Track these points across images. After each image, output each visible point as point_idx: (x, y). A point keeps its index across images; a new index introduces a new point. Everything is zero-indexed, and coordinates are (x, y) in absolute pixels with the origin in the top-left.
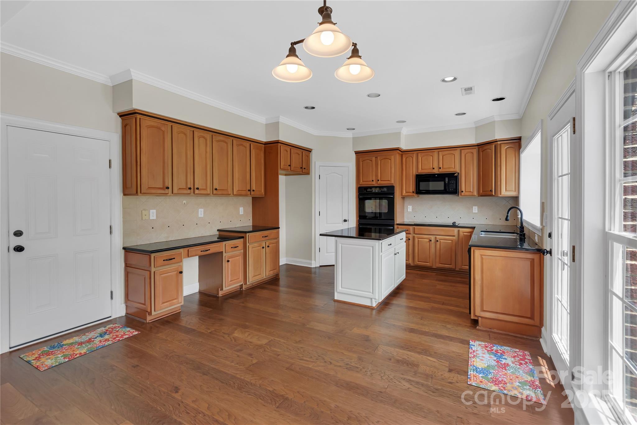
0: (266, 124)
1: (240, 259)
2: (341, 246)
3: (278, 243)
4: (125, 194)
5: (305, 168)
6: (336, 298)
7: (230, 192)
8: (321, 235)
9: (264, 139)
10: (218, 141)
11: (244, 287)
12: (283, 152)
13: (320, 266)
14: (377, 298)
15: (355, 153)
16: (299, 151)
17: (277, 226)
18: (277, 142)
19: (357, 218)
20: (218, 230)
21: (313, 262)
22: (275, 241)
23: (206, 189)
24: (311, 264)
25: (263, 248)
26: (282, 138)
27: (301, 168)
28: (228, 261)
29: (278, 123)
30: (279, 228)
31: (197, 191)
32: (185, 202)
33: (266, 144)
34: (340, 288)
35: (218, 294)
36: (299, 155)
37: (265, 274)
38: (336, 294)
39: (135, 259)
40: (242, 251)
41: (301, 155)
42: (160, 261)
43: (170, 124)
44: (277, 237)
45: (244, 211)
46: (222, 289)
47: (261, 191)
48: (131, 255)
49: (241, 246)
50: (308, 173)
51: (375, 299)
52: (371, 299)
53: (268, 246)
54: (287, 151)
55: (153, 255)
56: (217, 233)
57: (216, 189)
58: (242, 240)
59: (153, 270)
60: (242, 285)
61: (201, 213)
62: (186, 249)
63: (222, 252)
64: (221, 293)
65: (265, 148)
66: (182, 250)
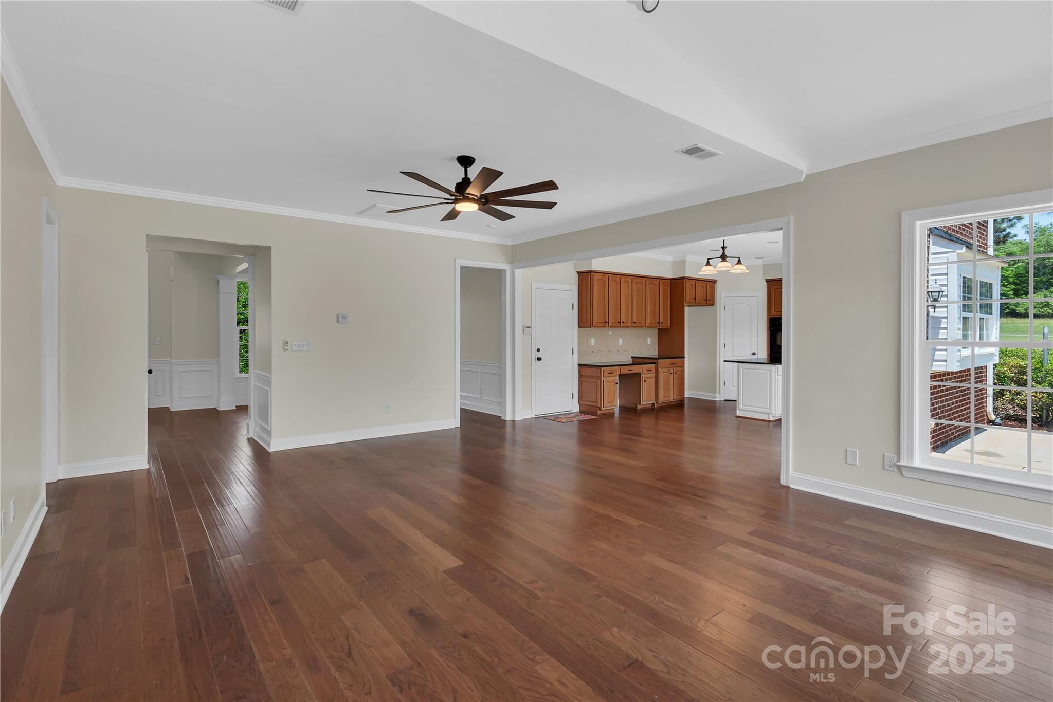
0: (673, 262)
1: (653, 380)
2: (743, 371)
3: (683, 371)
4: (580, 327)
5: (709, 300)
6: (738, 415)
7: (644, 325)
8: (725, 361)
9: (671, 276)
10: (636, 283)
11: (656, 405)
12: (688, 286)
13: (725, 400)
14: (773, 413)
15: (766, 281)
16: (704, 284)
17: (682, 356)
18: (684, 278)
19: (767, 351)
20: (632, 357)
21: (718, 395)
22: (680, 369)
23: (628, 323)
24: (715, 397)
25: (671, 373)
26: (688, 275)
27: (706, 300)
28: (645, 381)
29: (684, 262)
30: (684, 357)
31: (622, 324)
32: (610, 333)
33: (672, 279)
34: (742, 406)
35: (636, 407)
36: (704, 287)
37: (672, 397)
38: (738, 411)
39: (588, 371)
40: (654, 374)
41: (705, 287)
42: (606, 374)
43: (608, 275)
44: (683, 366)
45: (651, 340)
46: (640, 404)
47: (667, 323)
48: (583, 369)
49: (653, 371)
50: (713, 304)
51: (772, 414)
52: (769, 414)
53: (675, 373)
54: (692, 285)
55: (603, 368)
56: (631, 359)
57: (635, 323)
58: (654, 365)
59: (603, 379)
60: (654, 403)
61: (620, 341)
62: (620, 367)
63: (640, 373)
64: (639, 407)
65: (671, 283)
66: (616, 367)
